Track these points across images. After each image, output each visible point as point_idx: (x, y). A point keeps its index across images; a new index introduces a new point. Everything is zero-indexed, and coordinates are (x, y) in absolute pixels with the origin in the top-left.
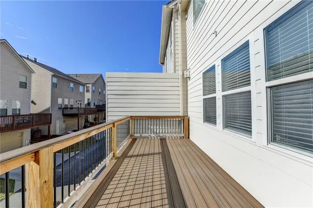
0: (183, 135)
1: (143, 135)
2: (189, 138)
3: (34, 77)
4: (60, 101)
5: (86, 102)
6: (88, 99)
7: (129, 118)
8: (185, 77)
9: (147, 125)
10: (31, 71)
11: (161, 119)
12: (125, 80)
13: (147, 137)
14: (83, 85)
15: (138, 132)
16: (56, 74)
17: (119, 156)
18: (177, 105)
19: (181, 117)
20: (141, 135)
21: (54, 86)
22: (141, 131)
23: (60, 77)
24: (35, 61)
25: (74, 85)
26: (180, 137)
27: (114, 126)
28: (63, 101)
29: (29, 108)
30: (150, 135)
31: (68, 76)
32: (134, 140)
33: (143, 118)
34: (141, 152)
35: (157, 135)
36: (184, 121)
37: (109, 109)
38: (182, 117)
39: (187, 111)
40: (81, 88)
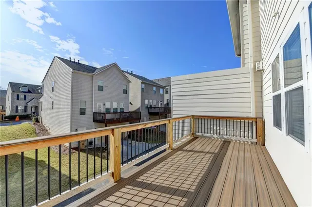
0: (254, 140)
1: (205, 135)
2: (264, 145)
3: (131, 85)
4: (147, 102)
5: (165, 102)
6: (167, 100)
7: (191, 117)
8: (257, 70)
9: (209, 125)
10: (129, 82)
11: (225, 120)
12: (187, 81)
13: (210, 138)
14: (163, 88)
15: (200, 131)
16: (144, 81)
17: (175, 148)
18: (247, 105)
19: (252, 118)
20: (202, 135)
21: (143, 90)
22: (203, 131)
23: (146, 83)
24: (131, 74)
25: (156, 89)
26: (252, 143)
27: (170, 123)
28: (149, 101)
29: (128, 108)
30: (212, 136)
31: (152, 81)
32: (196, 138)
33: (204, 117)
34: (196, 149)
35: (221, 136)
36: (256, 124)
37: (174, 109)
38: (254, 118)
39: (262, 112)
40: (161, 91)
